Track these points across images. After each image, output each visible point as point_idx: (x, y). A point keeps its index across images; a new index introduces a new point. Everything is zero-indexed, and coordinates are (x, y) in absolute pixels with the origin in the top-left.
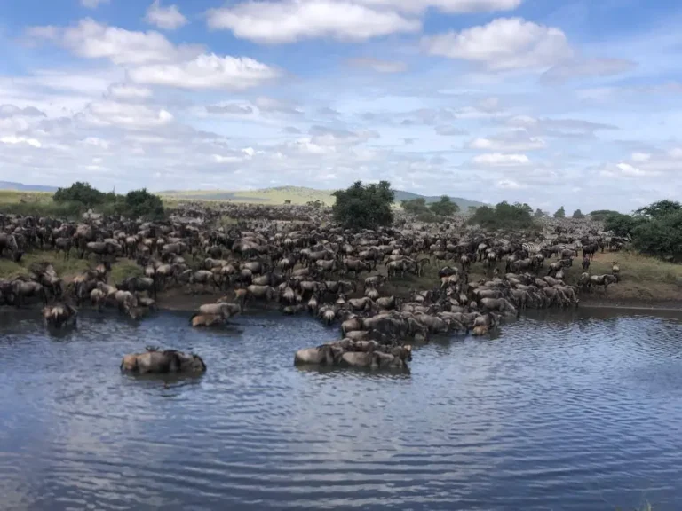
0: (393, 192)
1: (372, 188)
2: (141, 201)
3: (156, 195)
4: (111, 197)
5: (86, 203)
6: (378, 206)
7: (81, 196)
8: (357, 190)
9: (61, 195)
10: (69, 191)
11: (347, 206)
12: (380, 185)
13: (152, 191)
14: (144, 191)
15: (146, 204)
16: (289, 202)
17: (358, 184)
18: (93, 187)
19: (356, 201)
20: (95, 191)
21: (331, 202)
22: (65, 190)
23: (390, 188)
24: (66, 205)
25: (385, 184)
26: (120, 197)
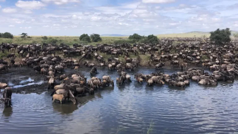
0: (231, 31)
1: (223, 31)
2: (152, 38)
3: (156, 36)
4: (144, 37)
5: (137, 39)
6: (225, 36)
7: (136, 37)
8: (218, 31)
9: (131, 37)
10: (133, 36)
11: (214, 36)
12: (226, 29)
13: (155, 35)
14: (153, 35)
15: (153, 38)
16: (195, 36)
17: (218, 29)
18: (139, 35)
19: (217, 35)
20: (139, 36)
21: (209, 36)
22: (132, 36)
23: (230, 30)
24: (132, 40)
25: (228, 29)
26: (146, 37)
